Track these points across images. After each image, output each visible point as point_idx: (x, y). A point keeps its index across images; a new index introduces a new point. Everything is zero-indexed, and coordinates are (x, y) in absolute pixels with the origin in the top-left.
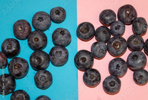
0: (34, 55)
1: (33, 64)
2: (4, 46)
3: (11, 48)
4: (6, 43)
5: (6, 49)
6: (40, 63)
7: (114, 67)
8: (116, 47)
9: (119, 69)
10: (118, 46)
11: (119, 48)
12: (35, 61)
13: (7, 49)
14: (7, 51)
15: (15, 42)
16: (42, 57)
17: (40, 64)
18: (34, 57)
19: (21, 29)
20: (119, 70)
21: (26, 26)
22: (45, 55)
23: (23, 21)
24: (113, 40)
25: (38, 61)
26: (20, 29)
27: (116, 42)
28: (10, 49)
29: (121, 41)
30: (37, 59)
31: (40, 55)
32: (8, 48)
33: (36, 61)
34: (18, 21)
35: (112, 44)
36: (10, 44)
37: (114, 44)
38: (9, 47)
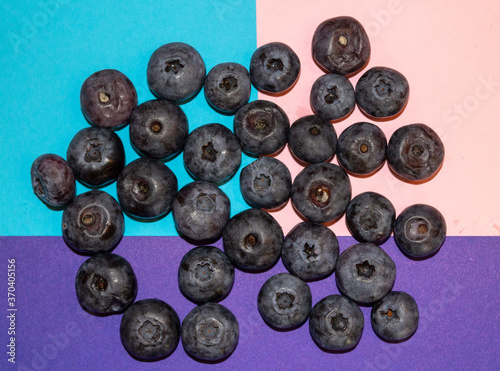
0: (133, 172)
1: (126, 198)
2: (75, 151)
3: (98, 158)
4: (82, 143)
5: (81, 160)
6: (146, 198)
7: (301, 258)
8: (318, 199)
9: (315, 255)
10: (325, 194)
11: (327, 202)
12: (132, 188)
13: (87, 161)
14: (86, 167)
15: (110, 140)
16: (155, 182)
17: (147, 202)
18: (132, 178)
19: (107, 99)
20: (318, 258)
21: (122, 90)
22: (166, 178)
23: (112, 73)
24: (307, 181)
25: (141, 192)
26: (104, 98)
27: (316, 183)
28: (94, 159)
29: (330, 178)
30: (139, 185)
31: (150, 174)
32: (88, 159)
33: (137, 191)
34: (97, 74)
35: (306, 193)
36: (94, 146)
37: (311, 192)
38: (92, 154)
